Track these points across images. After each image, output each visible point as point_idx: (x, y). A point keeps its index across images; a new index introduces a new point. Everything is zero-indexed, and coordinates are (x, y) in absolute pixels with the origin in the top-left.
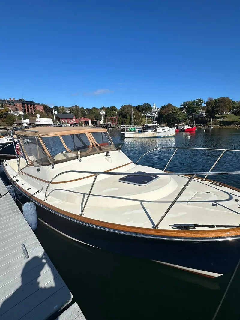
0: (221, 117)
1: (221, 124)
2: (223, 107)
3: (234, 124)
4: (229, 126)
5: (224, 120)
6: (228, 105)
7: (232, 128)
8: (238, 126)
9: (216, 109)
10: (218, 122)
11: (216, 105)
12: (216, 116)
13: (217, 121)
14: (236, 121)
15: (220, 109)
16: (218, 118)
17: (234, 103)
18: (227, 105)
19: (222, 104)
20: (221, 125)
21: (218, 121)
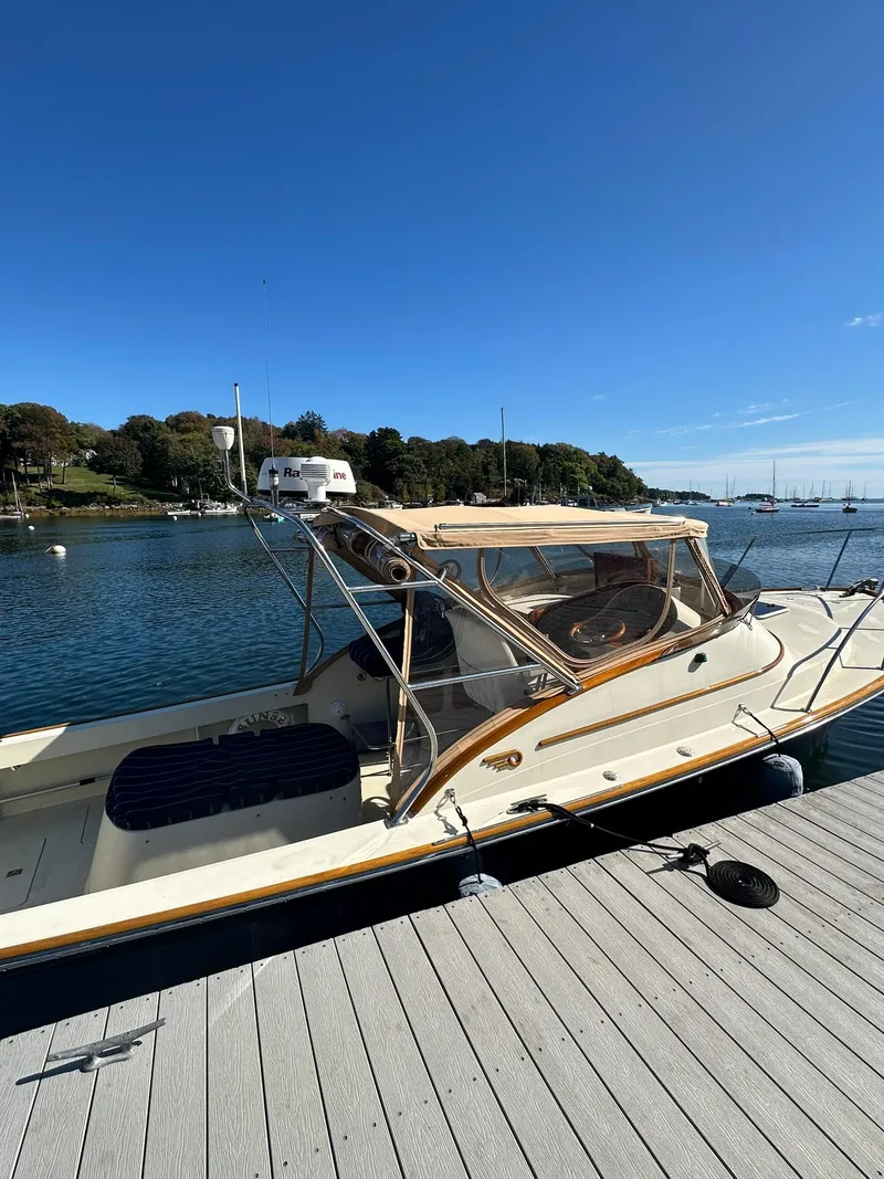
0: (44, 477)
1: (54, 503)
2: (44, 438)
3: (98, 503)
4: (84, 508)
5: (61, 487)
6: (61, 433)
7: (97, 514)
8: (111, 508)
9: (17, 445)
10: (36, 494)
11: (14, 429)
12: (21, 470)
13: (32, 489)
14: (101, 490)
15: (34, 444)
16: (34, 479)
17: (77, 429)
18: (58, 435)
19: (35, 428)
20: (53, 507)
21: (39, 491)
